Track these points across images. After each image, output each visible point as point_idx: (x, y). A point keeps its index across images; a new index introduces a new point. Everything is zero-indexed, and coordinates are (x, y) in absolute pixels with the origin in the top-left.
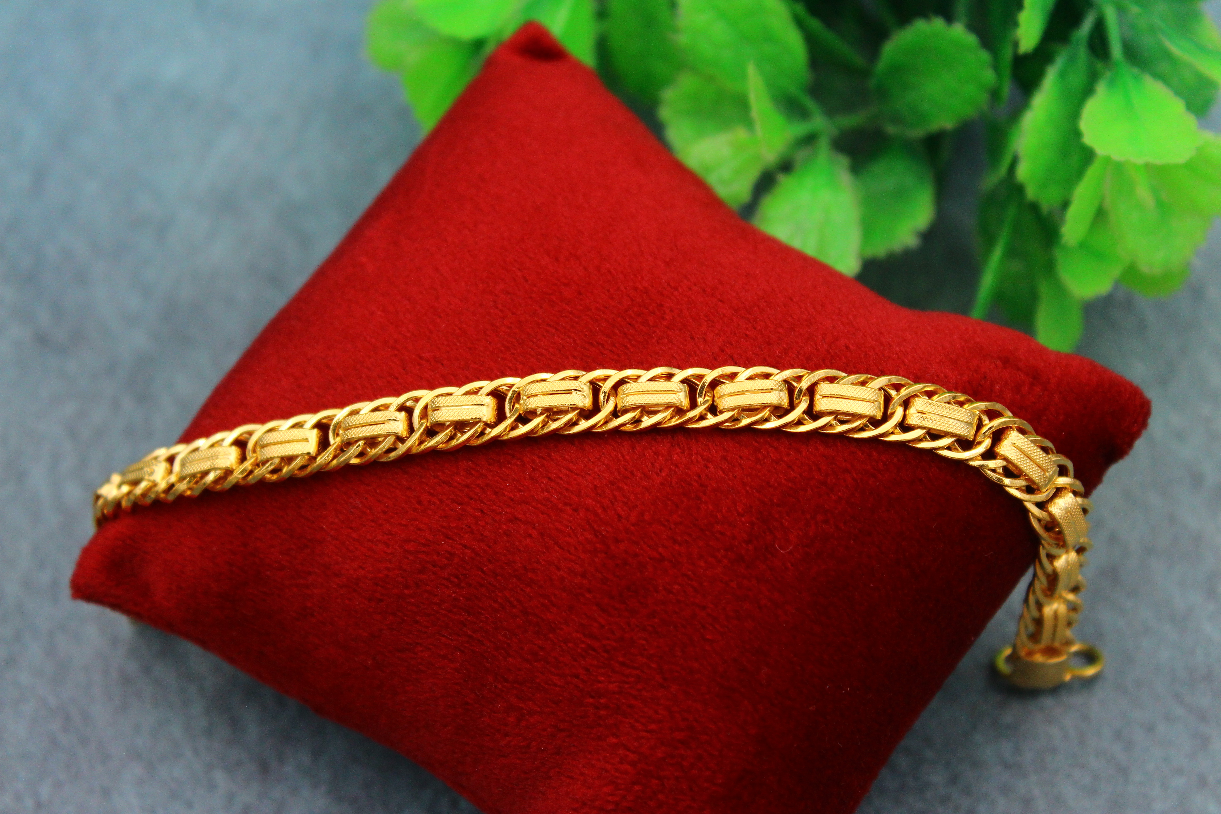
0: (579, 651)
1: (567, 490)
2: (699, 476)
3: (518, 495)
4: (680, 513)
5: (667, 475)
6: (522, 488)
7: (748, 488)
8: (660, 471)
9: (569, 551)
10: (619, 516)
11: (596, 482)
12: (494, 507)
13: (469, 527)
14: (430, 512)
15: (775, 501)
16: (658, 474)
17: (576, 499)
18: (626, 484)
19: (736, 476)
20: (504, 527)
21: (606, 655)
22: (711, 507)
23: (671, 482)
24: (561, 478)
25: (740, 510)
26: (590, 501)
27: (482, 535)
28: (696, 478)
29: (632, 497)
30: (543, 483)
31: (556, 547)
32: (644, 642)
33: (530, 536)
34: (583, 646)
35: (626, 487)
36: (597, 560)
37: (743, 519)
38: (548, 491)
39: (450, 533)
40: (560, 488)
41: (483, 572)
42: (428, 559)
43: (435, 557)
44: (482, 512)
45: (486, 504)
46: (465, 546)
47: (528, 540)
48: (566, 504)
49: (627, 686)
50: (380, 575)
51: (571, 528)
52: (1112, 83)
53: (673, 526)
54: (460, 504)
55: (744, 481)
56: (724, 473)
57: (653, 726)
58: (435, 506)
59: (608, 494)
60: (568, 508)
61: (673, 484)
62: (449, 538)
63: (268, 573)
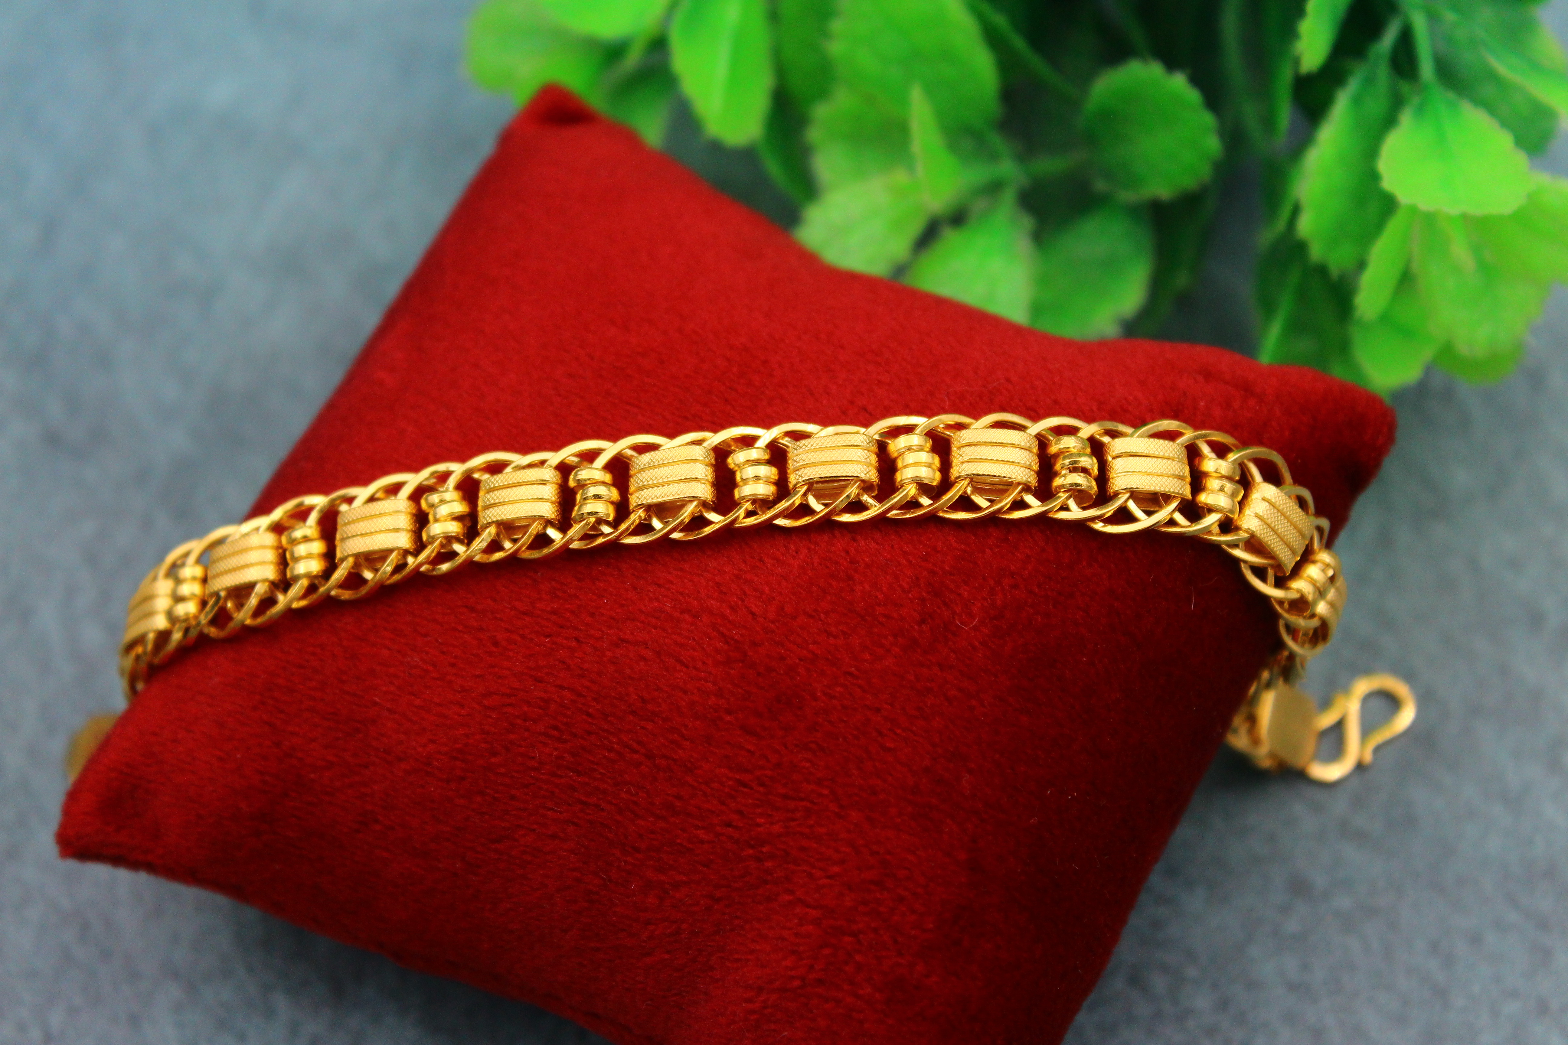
0: (726, 790)
1: (682, 594)
2: (847, 552)
3: (620, 611)
4: (829, 598)
5: (806, 556)
6: (624, 602)
7: (911, 558)
8: (797, 553)
9: (695, 668)
10: (753, 614)
11: (718, 579)
12: (592, 632)
13: (564, 662)
14: (511, 654)
15: (947, 568)
16: (794, 557)
17: (696, 603)
18: (756, 575)
19: (892, 545)
20: (608, 653)
21: (761, 789)
22: (867, 587)
23: (813, 564)
24: (671, 582)
25: (905, 585)
26: (714, 602)
27: (582, 669)
28: (844, 555)
29: (767, 590)
30: (650, 591)
31: (679, 667)
32: (808, 765)
33: (643, 658)
34: (730, 783)
35: (756, 579)
36: (732, 672)
37: (910, 595)
38: (657, 599)
39: (539, 674)
40: (672, 593)
41: (589, 715)
42: (516, 714)
43: (526, 709)
44: (577, 640)
45: (581, 630)
46: (561, 687)
47: (642, 663)
48: (682, 612)
49: (793, 824)
50: (457, 746)
51: (694, 639)
52: (1420, 110)
53: (822, 616)
54: (547, 637)
55: (904, 549)
56: (877, 544)
57: (836, 869)
58: (516, 644)
59: (736, 590)
60: (687, 617)
61: (815, 564)
62: (540, 682)
63: (312, 776)
